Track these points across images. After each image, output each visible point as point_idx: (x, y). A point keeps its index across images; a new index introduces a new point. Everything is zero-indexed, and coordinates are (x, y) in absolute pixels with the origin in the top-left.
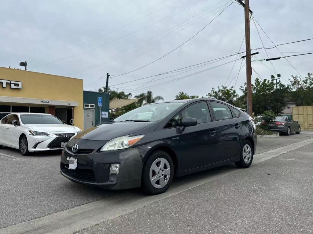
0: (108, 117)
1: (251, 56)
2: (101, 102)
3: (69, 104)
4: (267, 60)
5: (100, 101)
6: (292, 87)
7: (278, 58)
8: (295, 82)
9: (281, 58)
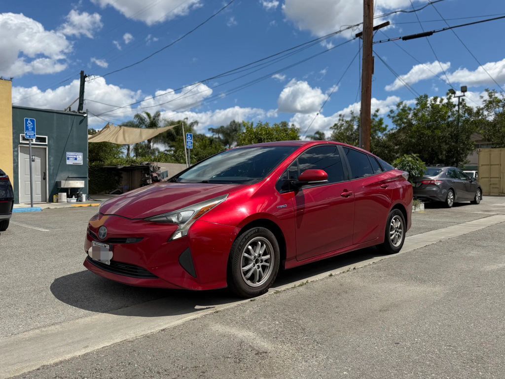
0: (82, 164)
1: (374, 32)
2: (33, 129)
4: (405, 38)
5: (30, 125)
6: (486, 113)
7: (430, 34)
8: (490, 102)
9: (434, 32)
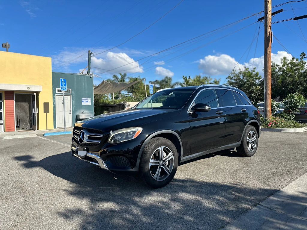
0: (91, 104)
2: (65, 85)
3: (28, 88)
4: (295, 19)
5: (63, 83)
